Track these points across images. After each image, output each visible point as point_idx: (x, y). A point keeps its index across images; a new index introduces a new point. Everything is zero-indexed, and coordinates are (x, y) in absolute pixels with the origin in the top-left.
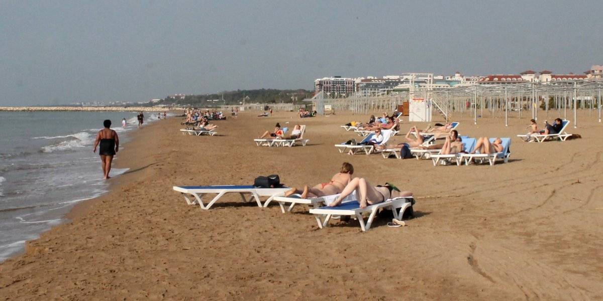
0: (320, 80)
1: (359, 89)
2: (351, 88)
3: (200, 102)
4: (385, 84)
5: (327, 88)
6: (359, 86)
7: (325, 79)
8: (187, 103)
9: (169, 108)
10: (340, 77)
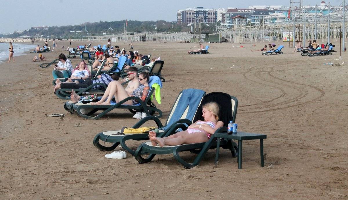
0: (182, 10)
1: (225, 19)
2: (214, 19)
3: (63, 33)
4: (254, 14)
5: (190, 19)
6: (225, 16)
7: (187, 9)
8: (50, 34)
9: (32, 39)
10: (202, 8)
